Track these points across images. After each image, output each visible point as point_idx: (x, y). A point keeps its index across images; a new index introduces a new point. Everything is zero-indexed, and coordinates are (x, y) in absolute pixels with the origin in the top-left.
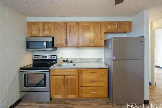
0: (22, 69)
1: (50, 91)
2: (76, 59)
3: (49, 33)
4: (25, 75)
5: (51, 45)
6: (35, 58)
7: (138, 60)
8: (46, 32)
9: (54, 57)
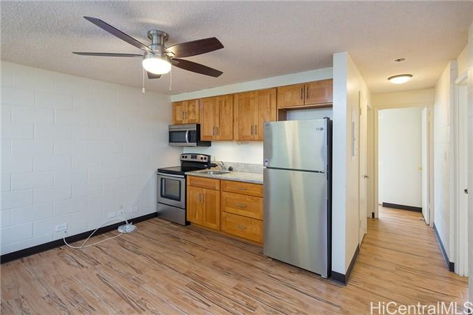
0: (160, 170)
1: (186, 209)
2: (238, 164)
3: (194, 118)
4: (162, 179)
5: (195, 138)
6: (183, 157)
7: (318, 172)
8: (191, 117)
9: (205, 159)
